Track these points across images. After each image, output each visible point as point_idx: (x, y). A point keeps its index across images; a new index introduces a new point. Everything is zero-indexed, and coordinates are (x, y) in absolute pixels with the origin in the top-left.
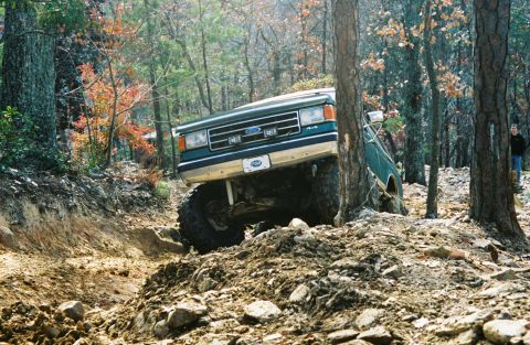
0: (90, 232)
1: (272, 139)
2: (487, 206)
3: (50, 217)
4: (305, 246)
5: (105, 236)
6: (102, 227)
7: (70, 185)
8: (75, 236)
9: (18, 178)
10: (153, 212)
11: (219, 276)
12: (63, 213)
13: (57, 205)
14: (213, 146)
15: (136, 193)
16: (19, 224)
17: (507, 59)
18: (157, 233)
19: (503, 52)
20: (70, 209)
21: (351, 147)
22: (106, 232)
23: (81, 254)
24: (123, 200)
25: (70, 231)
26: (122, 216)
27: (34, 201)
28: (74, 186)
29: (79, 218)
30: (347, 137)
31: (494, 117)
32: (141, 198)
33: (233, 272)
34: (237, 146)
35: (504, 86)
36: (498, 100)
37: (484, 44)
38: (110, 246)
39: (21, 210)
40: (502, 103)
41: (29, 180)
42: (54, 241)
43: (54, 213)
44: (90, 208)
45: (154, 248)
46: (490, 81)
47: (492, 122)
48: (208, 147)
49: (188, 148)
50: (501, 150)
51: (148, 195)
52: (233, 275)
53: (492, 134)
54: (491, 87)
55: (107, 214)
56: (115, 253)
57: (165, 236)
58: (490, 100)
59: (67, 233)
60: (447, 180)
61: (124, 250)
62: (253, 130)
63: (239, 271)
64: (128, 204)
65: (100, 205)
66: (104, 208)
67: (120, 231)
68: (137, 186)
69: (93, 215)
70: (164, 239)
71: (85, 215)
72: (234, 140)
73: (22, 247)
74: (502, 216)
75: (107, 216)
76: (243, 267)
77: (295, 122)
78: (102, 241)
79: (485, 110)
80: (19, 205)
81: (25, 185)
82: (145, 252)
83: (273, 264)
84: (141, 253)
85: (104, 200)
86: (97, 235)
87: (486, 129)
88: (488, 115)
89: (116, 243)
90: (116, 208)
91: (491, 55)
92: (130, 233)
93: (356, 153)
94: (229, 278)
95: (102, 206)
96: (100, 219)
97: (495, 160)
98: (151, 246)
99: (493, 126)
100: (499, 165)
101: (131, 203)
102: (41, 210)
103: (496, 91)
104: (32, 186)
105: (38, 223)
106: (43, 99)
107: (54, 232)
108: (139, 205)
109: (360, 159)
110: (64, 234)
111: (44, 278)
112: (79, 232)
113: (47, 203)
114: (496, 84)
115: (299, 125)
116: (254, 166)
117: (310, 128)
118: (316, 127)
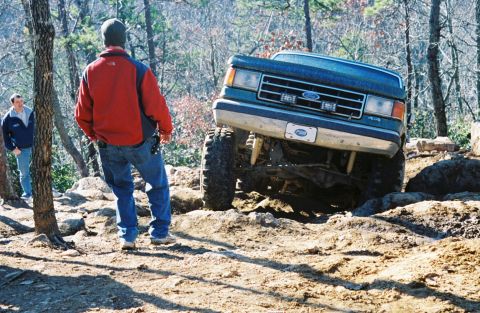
1: (327, 113)
34: (287, 106)
48: (256, 92)
62: (310, 95)
72: (287, 98)
77: (359, 105)
115: (361, 110)
116: (298, 134)
117: (371, 118)
118: (379, 120)
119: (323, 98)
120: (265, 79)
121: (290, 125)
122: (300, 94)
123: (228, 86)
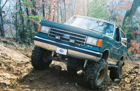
1: (71, 44)
14: (50, 35)
34: (57, 40)
48: (48, 34)
49: (41, 31)
62: (67, 36)
77: (84, 41)
115: (85, 43)
116: (60, 51)
117: (89, 46)
118: (91, 47)
119: (71, 37)
120: (51, 29)
121: (58, 48)
122: (62, 35)
123: (39, 32)
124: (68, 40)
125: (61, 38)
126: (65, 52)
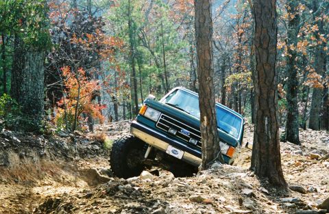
0: (54, 171)
2: (264, 167)
3: (27, 161)
4: (123, 192)
5: (64, 173)
6: (63, 168)
7: (44, 142)
8: (43, 173)
9: (8, 137)
10: (100, 158)
11: (69, 209)
12: (36, 158)
13: (33, 154)
14: (159, 125)
15: (90, 147)
16: (5, 165)
17: (275, 78)
18: (98, 172)
19: (272, 74)
20: (41, 156)
21: (208, 124)
22: (66, 170)
23: (45, 185)
24: (80, 150)
25: (40, 170)
26: (77, 161)
27: (16, 151)
28: (46, 142)
29: (48, 162)
30: (205, 118)
31: (267, 113)
32: (92, 149)
33: (77, 207)
34: (171, 135)
35: (273, 95)
36: (270, 103)
37: (261, 69)
38: (66, 179)
39: (7, 157)
40: (272, 105)
41: (15, 138)
42: (28, 176)
43: (30, 159)
44: (56, 156)
45: (95, 181)
46: (264, 91)
47: (266, 116)
50: (271, 133)
51: (98, 148)
52: (77, 209)
53: (266, 123)
54: (265, 95)
55: (67, 159)
56: (69, 184)
57: (103, 174)
58: (264, 103)
59: (38, 171)
60: (321, 139)
61: (75, 182)
62: (185, 132)
63: (81, 206)
64: (83, 154)
65: (63, 154)
66: (65, 156)
67: (74, 170)
68: (92, 142)
69: (58, 160)
70: (103, 176)
71: (52, 160)
72: (172, 131)
73: (4, 179)
74: (273, 174)
75: (67, 161)
76: (84, 204)
78: (61, 176)
79: (262, 108)
80: (6, 154)
81: (11, 141)
82: (89, 184)
83: (99, 203)
84: (86, 184)
85: (66, 151)
86: (58, 172)
87: (263, 120)
88: (263, 112)
89: (71, 177)
90: (75, 155)
91: (264, 76)
92: (81, 171)
93: (211, 128)
94: (75, 210)
95: (65, 154)
96: (62, 162)
97: (268, 139)
98: (94, 180)
99: (266, 118)
100: (271, 142)
101: (86, 153)
102: (21, 157)
103: (268, 97)
104: (16, 142)
105: (18, 165)
106: (35, 88)
107: (29, 170)
108: (91, 154)
109: (213, 132)
110: (36, 172)
111: (6, 200)
112: (46, 171)
113: (26, 152)
114: (269, 93)
116: (173, 152)
119: (191, 135)
120: (162, 116)
121: (170, 146)
122: (180, 130)
123: (140, 115)
124: (188, 139)
125: (177, 134)
126: (180, 154)
